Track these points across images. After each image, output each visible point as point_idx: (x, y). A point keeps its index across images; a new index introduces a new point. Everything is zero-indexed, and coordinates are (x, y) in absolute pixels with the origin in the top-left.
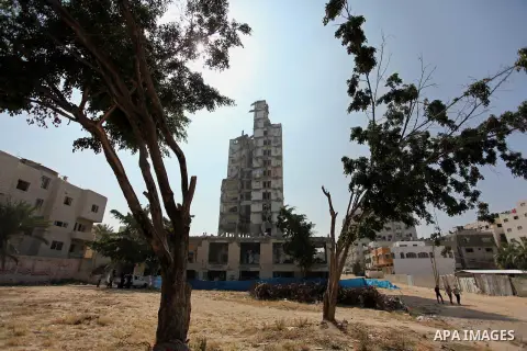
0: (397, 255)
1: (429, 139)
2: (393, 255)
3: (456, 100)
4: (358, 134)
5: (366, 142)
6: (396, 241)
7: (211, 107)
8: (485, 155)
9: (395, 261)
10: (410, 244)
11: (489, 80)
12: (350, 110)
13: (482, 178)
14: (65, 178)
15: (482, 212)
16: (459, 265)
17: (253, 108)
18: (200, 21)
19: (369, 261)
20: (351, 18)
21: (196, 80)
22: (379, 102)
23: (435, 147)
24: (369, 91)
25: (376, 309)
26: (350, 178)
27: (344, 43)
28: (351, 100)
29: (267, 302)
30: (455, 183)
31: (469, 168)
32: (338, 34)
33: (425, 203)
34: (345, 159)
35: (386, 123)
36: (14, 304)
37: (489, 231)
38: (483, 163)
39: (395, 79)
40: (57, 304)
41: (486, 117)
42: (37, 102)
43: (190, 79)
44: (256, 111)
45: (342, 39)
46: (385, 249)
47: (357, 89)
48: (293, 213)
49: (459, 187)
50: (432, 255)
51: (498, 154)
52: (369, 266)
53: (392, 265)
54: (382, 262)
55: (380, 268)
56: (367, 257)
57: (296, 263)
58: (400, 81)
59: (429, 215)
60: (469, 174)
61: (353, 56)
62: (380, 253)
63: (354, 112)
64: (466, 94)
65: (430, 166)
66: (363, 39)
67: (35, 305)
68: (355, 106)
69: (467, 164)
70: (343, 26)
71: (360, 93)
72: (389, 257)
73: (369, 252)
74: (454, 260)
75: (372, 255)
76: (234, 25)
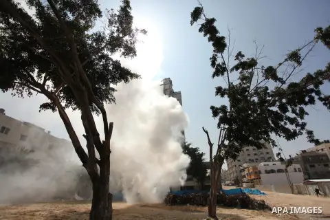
0: (263, 171)
1: (268, 91)
2: (260, 172)
3: (280, 64)
4: (220, 91)
5: (226, 96)
6: (261, 162)
7: (126, 80)
8: (307, 99)
9: (261, 175)
10: (271, 164)
11: (299, 50)
12: (214, 76)
13: (307, 114)
14: (49, 132)
15: (310, 137)
16: (307, 177)
17: (162, 83)
18: (118, 30)
19: (244, 176)
20: (207, 20)
21: (117, 65)
22: (232, 70)
23: (272, 96)
24: (224, 64)
25: (250, 209)
26: (217, 120)
27: (205, 35)
28: (214, 70)
29: (176, 206)
30: (288, 119)
31: (298, 109)
32: (200, 30)
33: (270, 133)
34: (212, 108)
35: (240, 84)
36: (12, 214)
37: (324, 152)
38: (306, 104)
39: (240, 55)
40: (38, 213)
41: (304, 75)
42: (18, 83)
43: (112, 64)
44: (164, 84)
45: (203, 33)
46: (255, 168)
47: (217, 63)
48: (190, 147)
49: (292, 121)
50: (286, 171)
51: (316, 97)
52: (245, 180)
53: (260, 178)
54: (253, 177)
55: (252, 181)
56: (243, 174)
57: (195, 180)
58: (244, 56)
59: (274, 141)
60: (298, 112)
61: (211, 43)
62: (251, 171)
63: (216, 77)
64: (286, 60)
65: (271, 108)
66: (217, 32)
67: (25, 214)
68: (216, 74)
69: (296, 106)
70: (203, 25)
71: (219, 65)
72: (258, 173)
73: (244, 170)
74: (302, 174)
75: (246, 172)
76: (137, 30)
